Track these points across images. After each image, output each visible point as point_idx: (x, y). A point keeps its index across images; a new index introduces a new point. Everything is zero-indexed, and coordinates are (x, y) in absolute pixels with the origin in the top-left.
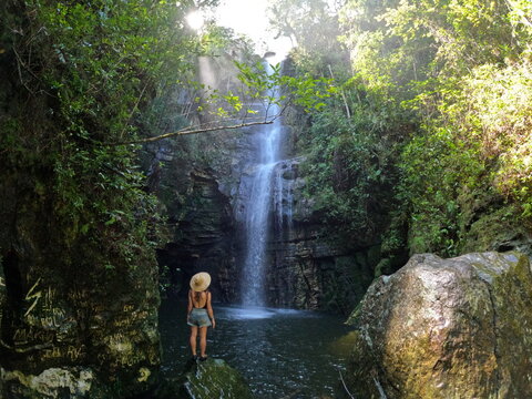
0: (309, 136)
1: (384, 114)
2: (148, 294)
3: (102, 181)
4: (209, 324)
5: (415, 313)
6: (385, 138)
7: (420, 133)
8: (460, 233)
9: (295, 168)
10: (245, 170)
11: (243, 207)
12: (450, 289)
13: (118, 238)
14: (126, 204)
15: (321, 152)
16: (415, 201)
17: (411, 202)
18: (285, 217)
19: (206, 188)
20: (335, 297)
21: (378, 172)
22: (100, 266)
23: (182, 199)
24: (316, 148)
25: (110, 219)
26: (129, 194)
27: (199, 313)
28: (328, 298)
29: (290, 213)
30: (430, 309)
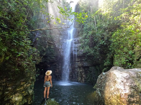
0: (82, 31)
1: (108, 23)
2: (31, 78)
3: (15, 42)
4: (50, 86)
5: (114, 86)
6: (107, 31)
7: (121, 28)
8: (134, 62)
9: (78, 41)
10: (63, 41)
11: (63, 52)
12: (127, 79)
13: (21, 61)
14: (25, 50)
15: (86, 36)
16: (116, 51)
17: (114, 51)
18: (75, 55)
19: (52, 46)
20: (90, 79)
21: (104, 42)
22: (13, 70)
23: (45, 49)
24: (85, 35)
25: (19, 54)
26: (26, 47)
27: (48, 83)
28: (88, 79)
29: (76, 54)
30: (119, 85)
